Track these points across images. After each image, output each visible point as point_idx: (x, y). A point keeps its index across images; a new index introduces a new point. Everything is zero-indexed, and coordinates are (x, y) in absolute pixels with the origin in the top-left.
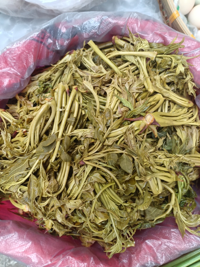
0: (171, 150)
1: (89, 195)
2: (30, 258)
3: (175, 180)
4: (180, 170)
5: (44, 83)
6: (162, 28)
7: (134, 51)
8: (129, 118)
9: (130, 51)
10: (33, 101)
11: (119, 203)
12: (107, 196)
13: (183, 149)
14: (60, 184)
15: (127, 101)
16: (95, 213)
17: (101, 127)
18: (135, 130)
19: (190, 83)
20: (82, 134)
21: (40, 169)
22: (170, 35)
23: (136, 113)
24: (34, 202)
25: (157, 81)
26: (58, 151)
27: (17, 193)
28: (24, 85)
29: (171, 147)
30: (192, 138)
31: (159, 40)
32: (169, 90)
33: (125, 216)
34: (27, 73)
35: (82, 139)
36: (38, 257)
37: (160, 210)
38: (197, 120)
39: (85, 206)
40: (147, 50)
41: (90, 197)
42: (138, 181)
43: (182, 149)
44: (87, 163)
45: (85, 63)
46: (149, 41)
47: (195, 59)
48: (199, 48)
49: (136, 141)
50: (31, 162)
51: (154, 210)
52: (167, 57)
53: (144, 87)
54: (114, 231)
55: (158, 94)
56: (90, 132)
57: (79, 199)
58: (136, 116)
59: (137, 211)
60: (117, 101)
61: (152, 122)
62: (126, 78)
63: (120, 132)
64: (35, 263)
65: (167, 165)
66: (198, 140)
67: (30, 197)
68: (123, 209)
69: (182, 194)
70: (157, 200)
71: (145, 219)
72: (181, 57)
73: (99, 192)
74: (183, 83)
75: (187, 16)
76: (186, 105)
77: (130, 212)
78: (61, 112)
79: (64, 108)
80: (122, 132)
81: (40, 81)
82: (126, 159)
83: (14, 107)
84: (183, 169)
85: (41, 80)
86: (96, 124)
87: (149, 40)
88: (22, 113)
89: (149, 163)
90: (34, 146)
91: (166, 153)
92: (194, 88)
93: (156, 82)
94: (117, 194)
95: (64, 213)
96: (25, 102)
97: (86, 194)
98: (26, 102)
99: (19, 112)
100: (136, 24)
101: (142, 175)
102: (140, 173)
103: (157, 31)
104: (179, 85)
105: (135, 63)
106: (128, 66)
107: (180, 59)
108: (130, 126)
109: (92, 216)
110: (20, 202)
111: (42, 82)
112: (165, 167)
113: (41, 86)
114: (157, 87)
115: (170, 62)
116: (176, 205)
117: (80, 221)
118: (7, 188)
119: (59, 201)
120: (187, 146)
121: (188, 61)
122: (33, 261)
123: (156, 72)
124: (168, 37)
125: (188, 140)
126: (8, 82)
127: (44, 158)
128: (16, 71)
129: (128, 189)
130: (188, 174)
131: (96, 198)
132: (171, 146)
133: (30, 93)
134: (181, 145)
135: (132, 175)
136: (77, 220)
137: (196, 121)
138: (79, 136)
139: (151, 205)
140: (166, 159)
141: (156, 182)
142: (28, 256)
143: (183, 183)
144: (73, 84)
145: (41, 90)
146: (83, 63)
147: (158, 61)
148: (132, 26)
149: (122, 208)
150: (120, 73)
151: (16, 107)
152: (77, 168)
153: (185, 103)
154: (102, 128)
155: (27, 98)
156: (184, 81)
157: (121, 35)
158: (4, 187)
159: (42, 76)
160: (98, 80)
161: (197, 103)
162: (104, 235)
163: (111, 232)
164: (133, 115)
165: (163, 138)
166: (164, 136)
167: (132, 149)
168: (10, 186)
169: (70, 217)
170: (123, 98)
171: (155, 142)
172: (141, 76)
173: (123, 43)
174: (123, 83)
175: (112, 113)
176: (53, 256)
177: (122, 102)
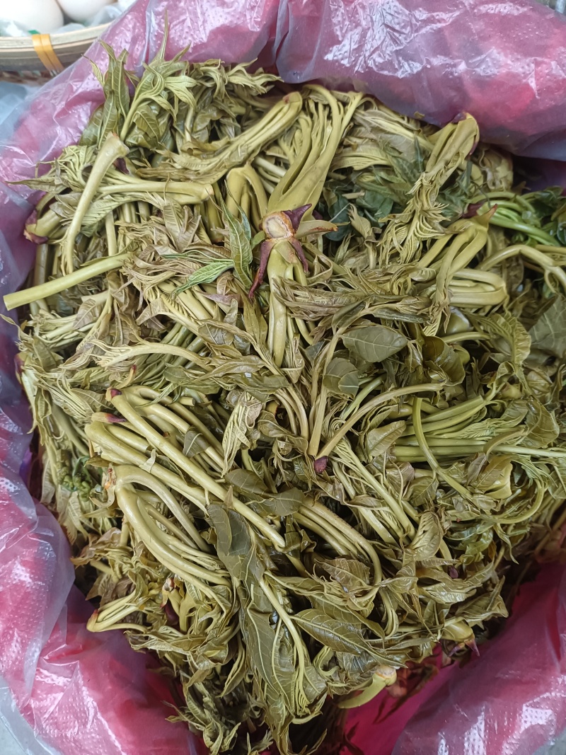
0: (395, 204)
1: (419, 484)
2: (532, 727)
3: (485, 229)
4: (462, 201)
5: (70, 475)
6: (55, 94)
7: (82, 192)
8: (253, 283)
9: (76, 205)
10: (108, 525)
11: (481, 412)
12: (445, 436)
13: (407, 171)
14: (355, 552)
15: (204, 268)
16: (478, 491)
17: (243, 369)
18: (292, 278)
19: (233, 75)
20: (242, 430)
21: (288, 587)
22: (81, 77)
23: (246, 255)
24: (374, 645)
25: (191, 164)
26: (260, 516)
27: (332, 680)
28: (53, 530)
29: (388, 200)
30: (389, 133)
31: (82, 113)
32: (229, 143)
33: (525, 410)
34: (24, 509)
35: (257, 436)
36: (538, 703)
37: (554, 305)
38: (345, 100)
39: (446, 510)
40: (95, 156)
41: (428, 483)
42: (441, 333)
43: (406, 174)
44: (326, 451)
45: (62, 340)
46: (74, 144)
47: (172, 36)
48: (147, 13)
49: (326, 289)
50: (258, 605)
51: (548, 322)
52: (135, 111)
53: (192, 206)
54: (555, 458)
55: (228, 177)
56: (245, 405)
57: (420, 518)
58: (254, 259)
59: (527, 371)
60: (194, 295)
61: (289, 221)
62: (144, 246)
63: (278, 323)
64: (551, 721)
65: (429, 232)
66: (403, 118)
67: (357, 650)
68: (502, 405)
69: (536, 226)
70: (521, 302)
71: (561, 357)
72: (150, 70)
73: (423, 452)
74: (225, 95)
75: (68, 20)
76: (291, 113)
77: (521, 390)
78: (158, 461)
79: (150, 448)
80: (283, 318)
81: (62, 481)
82: (358, 338)
83: (102, 582)
84: (465, 194)
85: (59, 478)
86: (229, 381)
87: (70, 141)
88: (126, 569)
89: (399, 278)
90: (220, 576)
91: (396, 221)
92: (251, 70)
93: (194, 169)
94: (454, 405)
95: (440, 575)
96: (100, 547)
97: (414, 492)
98: (103, 543)
99: (120, 576)
100: (15, 160)
101: (424, 311)
102: (415, 315)
103: (55, 109)
104: (228, 111)
105: (114, 205)
106: (117, 228)
107: (156, 76)
108: (273, 288)
109: (482, 501)
110: (359, 684)
111: (66, 479)
112: (434, 241)
113: (77, 485)
114: (207, 173)
115: (153, 107)
116: (559, 255)
117: (486, 542)
118: (304, 702)
119: (399, 576)
120: (405, 155)
121: (168, 57)
122: (542, 722)
123: (165, 159)
124: (83, 86)
125: (388, 147)
126: (24, 569)
127: (263, 562)
128: (5, 535)
129: (449, 366)
130: (488, 187)
131: (437, 469)
132: (385, 199)
133: (82, 523)
134: (393, 171)
135: (414, 341)
136: (479, 550)
137: (345, 104)
138: (245, 441)
139: (528, 327)
140: (413, 228)
141: (468, 284)
142: (523, 729)
143: (504, 212)
144: (99, 396)
145: (86, 490)
146: (58, 345)
147: (137, 141)
148: (16, 173)
149: (498, 407)
150: (123, 257)
151: (105, 578)
152: (330, 487)
153: (285, 114)
154: (248, 368)
155: (92, 537)
156: (219, 91)
157: (31, 213)
158: (298, 707)
159: (50, 469)
160: (118, 325)
161: (299, 79)
162: (553, 493)
163: (554, 469)
164: (250, 266)
165: (352, 211)
166: (349, 207)
167: (338, 310)
168: (302, 692)
169: (464, 566)
170: (192, 276)
171: (353, 240)
172: (158, 202)
173: (53, 217)
174: (154, 259)
175: (218, 324)
176: (555, 659)
177: (200, 281)
